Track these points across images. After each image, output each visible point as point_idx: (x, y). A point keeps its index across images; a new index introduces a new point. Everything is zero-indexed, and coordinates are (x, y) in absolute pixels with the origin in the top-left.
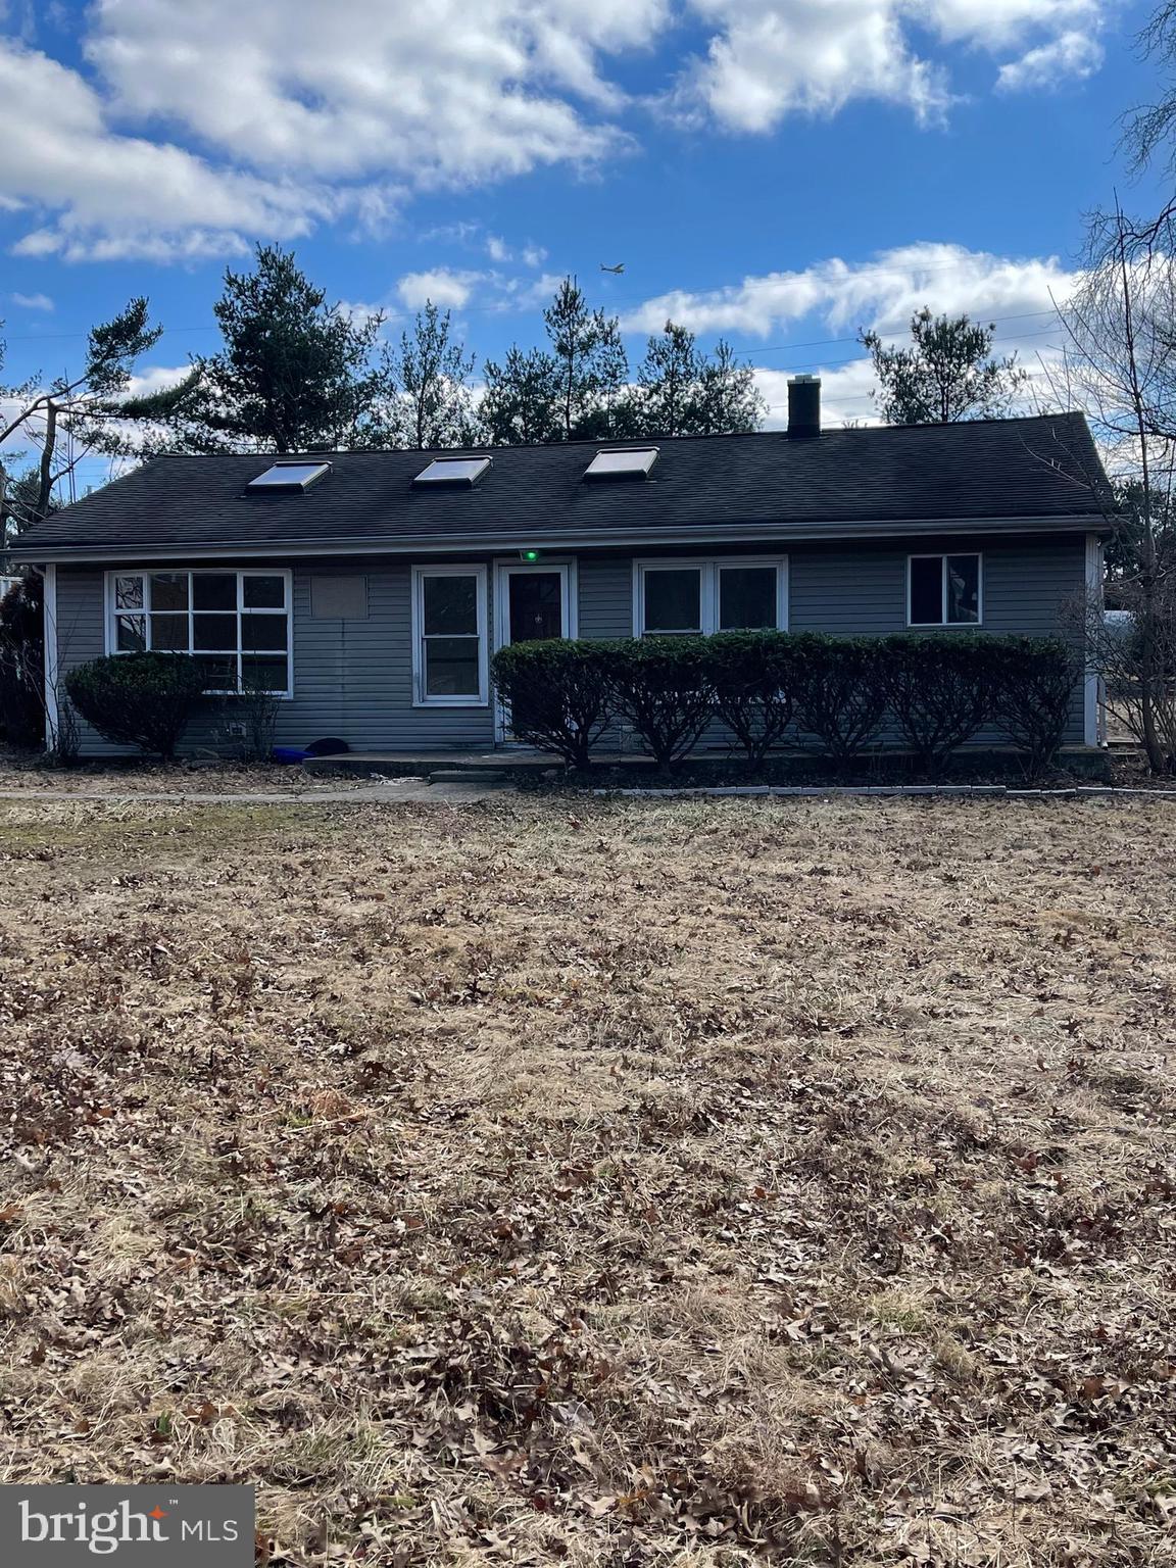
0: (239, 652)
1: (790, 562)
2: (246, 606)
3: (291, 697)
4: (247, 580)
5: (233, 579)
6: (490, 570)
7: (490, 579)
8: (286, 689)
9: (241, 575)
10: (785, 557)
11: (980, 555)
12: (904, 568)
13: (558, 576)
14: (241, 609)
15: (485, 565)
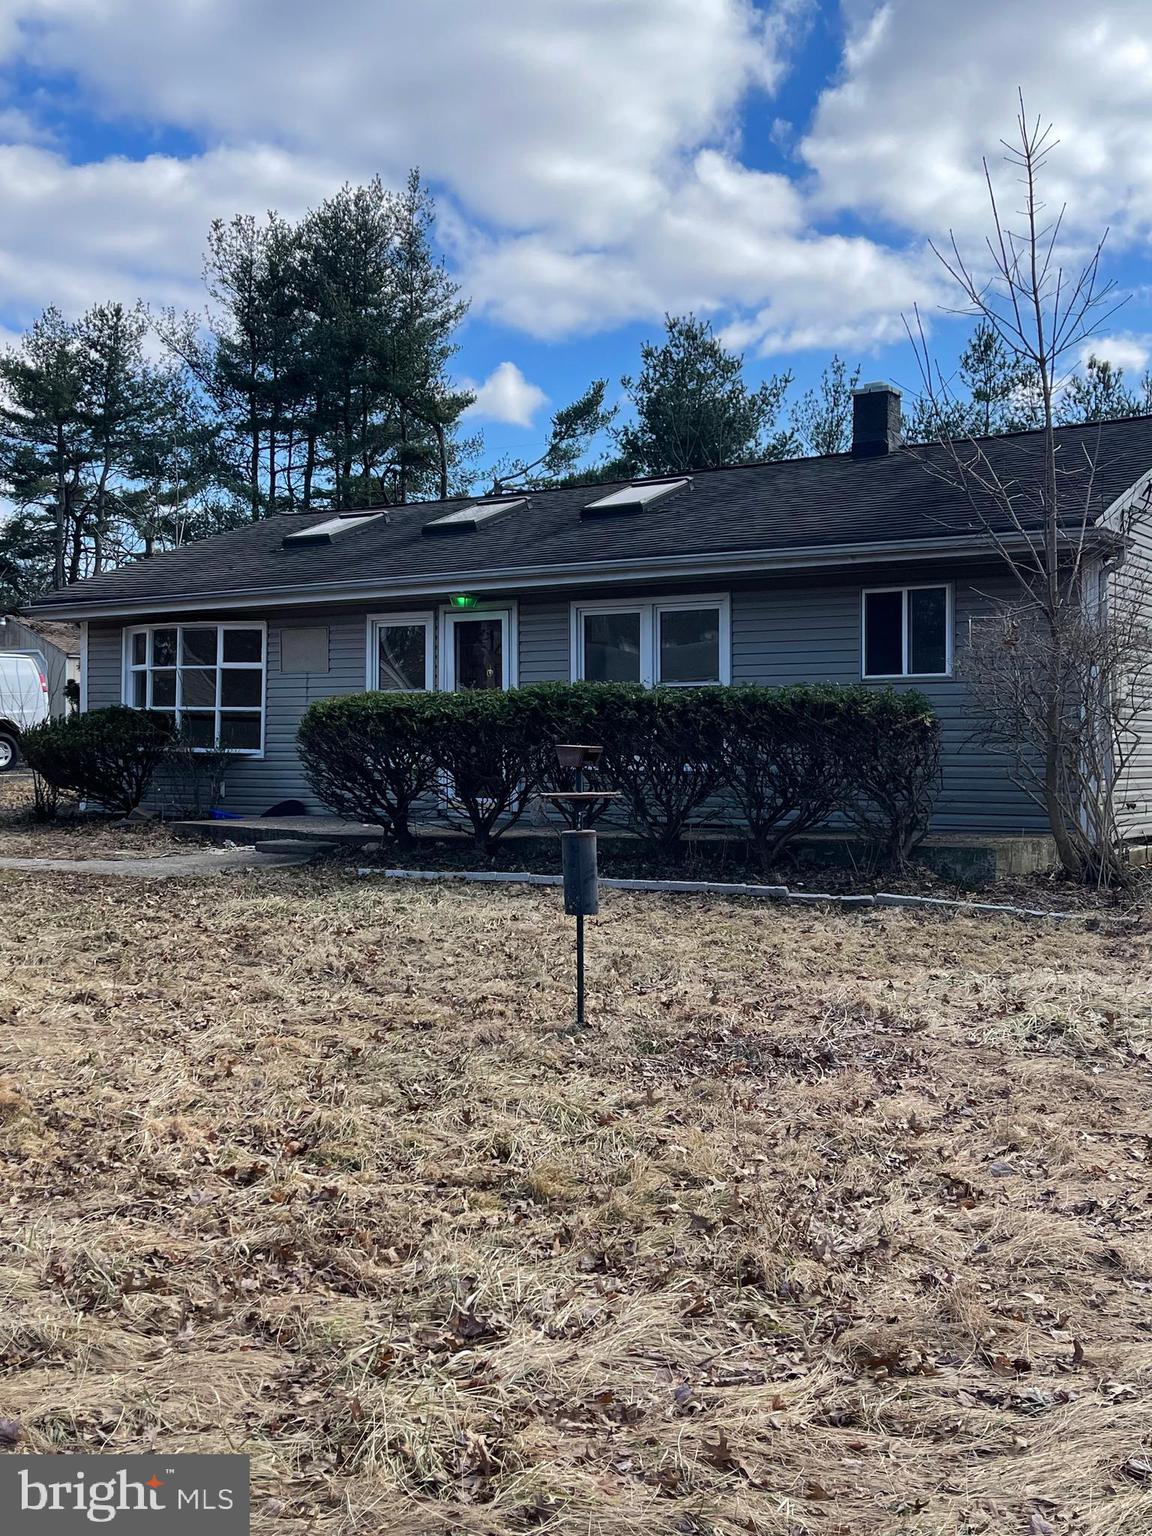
0: (218, 708)
1: (732, 601)
2: (225, 661)
3: (262, 756)
4: (226, 632)
5: (214, 634)
6: (436, 619)
7: (436, 628)
8: (259, 748)
9: (221, 628)
10: (726, 596)
11: (948, 587)
12: (858, 605)
13: (498, 623)
14: (221, 664)
15: (432, 613)
